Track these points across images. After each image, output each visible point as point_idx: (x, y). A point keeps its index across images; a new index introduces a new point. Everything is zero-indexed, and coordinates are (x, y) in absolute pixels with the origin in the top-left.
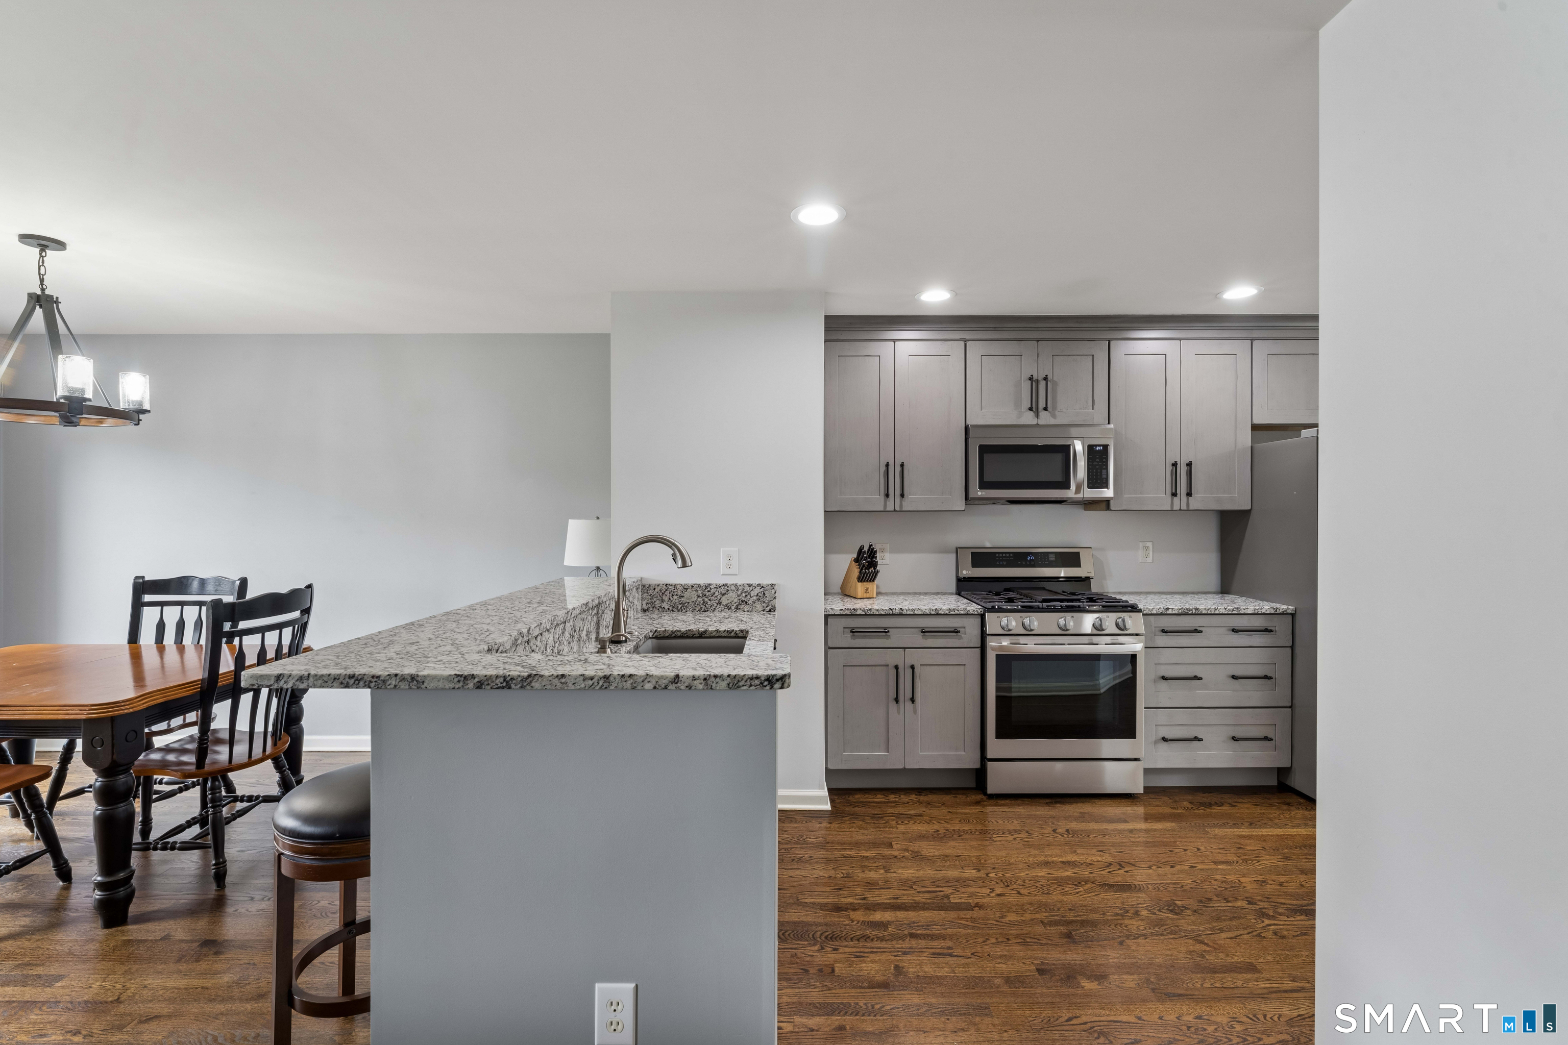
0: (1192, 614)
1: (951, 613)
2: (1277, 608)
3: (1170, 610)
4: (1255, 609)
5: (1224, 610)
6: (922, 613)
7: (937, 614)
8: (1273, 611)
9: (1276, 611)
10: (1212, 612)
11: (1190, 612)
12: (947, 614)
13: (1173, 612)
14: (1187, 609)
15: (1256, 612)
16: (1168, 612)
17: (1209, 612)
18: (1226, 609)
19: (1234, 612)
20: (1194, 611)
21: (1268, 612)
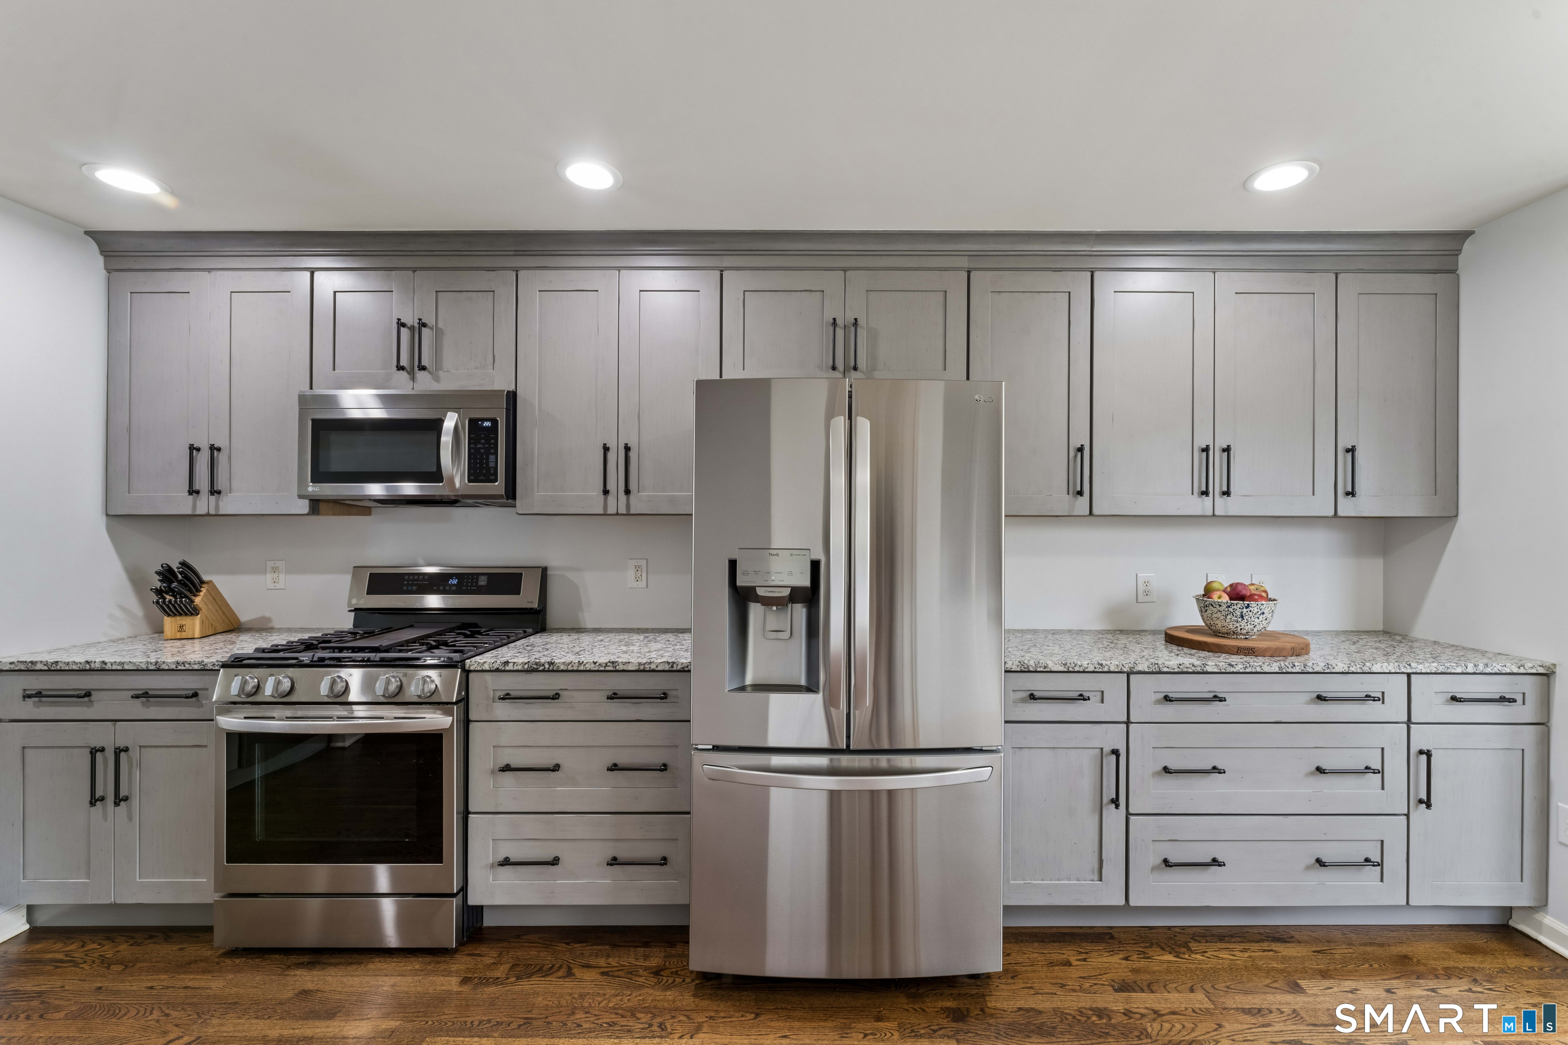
0: (544, 671)
1: (180, 668)
2: (673, 663)
3: (511, 665)
4: (640, 664)
5: (593, 664)
6: (135, 668)
7: (158, 670)
8: (667, 667)
9: (672, 667)
10: (576, 668)
11: (542, 668)
12: (173, 670)
13: (516, 668)
14: (537, 663)
15: (642, 668)
16: (507, 668)
17: (570, 668)
18: (596, 662)
19: (608, 668)
20: (547, 666)
21: (660, 668)
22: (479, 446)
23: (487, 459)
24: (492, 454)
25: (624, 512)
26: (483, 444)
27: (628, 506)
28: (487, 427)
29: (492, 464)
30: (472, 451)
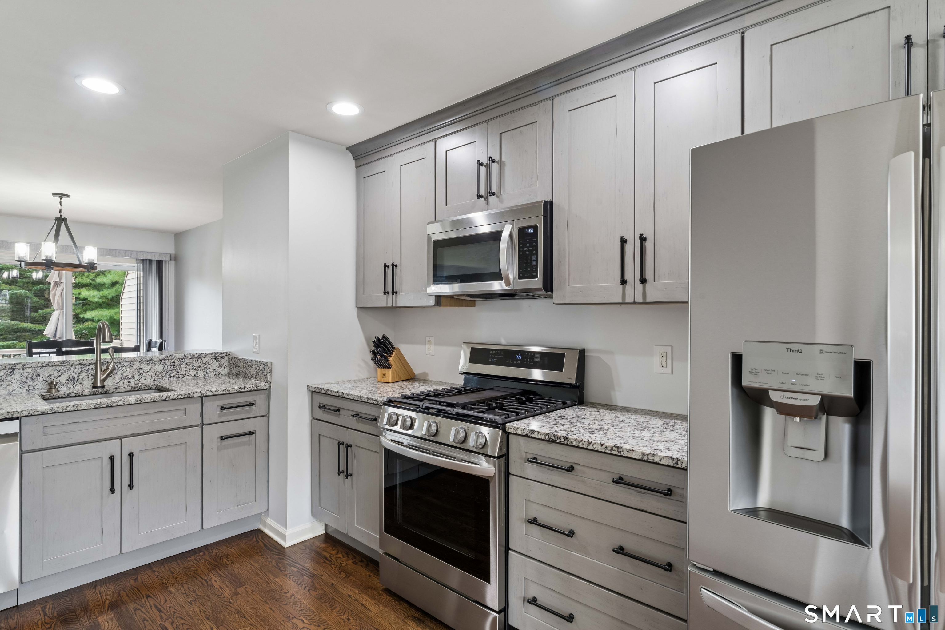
0: (560, 443)
1: (369, 401)
2: (678, 460)
3: (536, 433)
4: (643, 454)
5: (600, 447)
6: (352, 398)
7: (361, 401)
8: (671, 463)
9: (677, 463)
10: (585, 446)
11: (558, 441)
12: (366, 402)
13: (539, 437)
14: (555, 436)
15: (645, 458)
16: (534, 436)
17: (581, 445)
18: (602, 445)
19: (613, 452)
20: (563, 440)
21: (663, 462)
22: (526, 249)
23: (531, 259)
24: (534, 255)
25: (641, 301)
26: (528, 247)
27: (644, 295)
28: (531, 233)
29: (534, 263)
30: (521, 254)
